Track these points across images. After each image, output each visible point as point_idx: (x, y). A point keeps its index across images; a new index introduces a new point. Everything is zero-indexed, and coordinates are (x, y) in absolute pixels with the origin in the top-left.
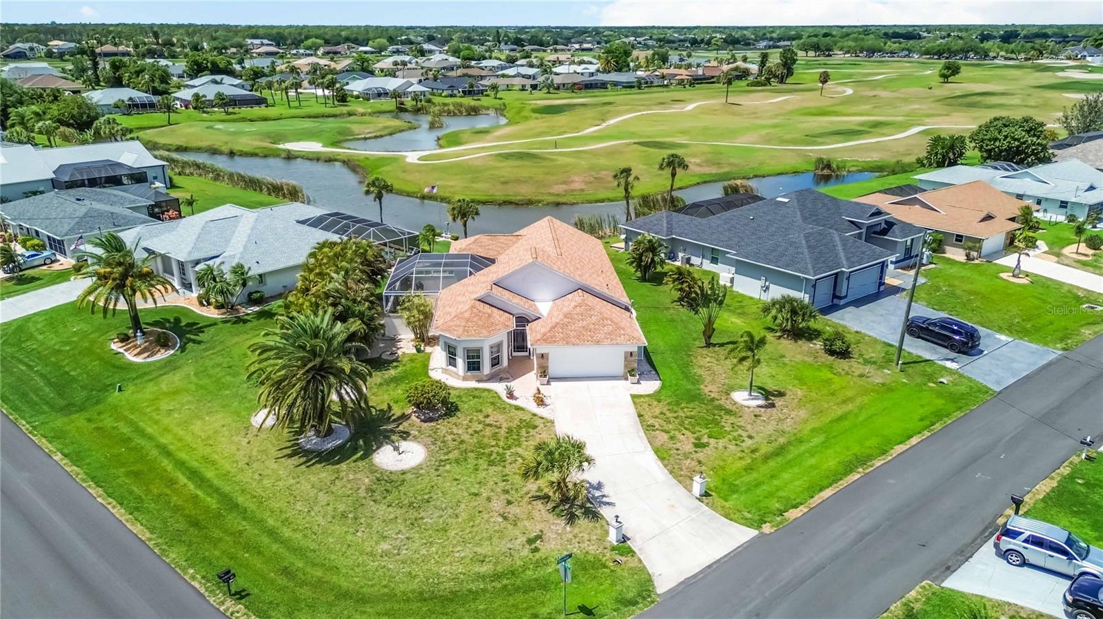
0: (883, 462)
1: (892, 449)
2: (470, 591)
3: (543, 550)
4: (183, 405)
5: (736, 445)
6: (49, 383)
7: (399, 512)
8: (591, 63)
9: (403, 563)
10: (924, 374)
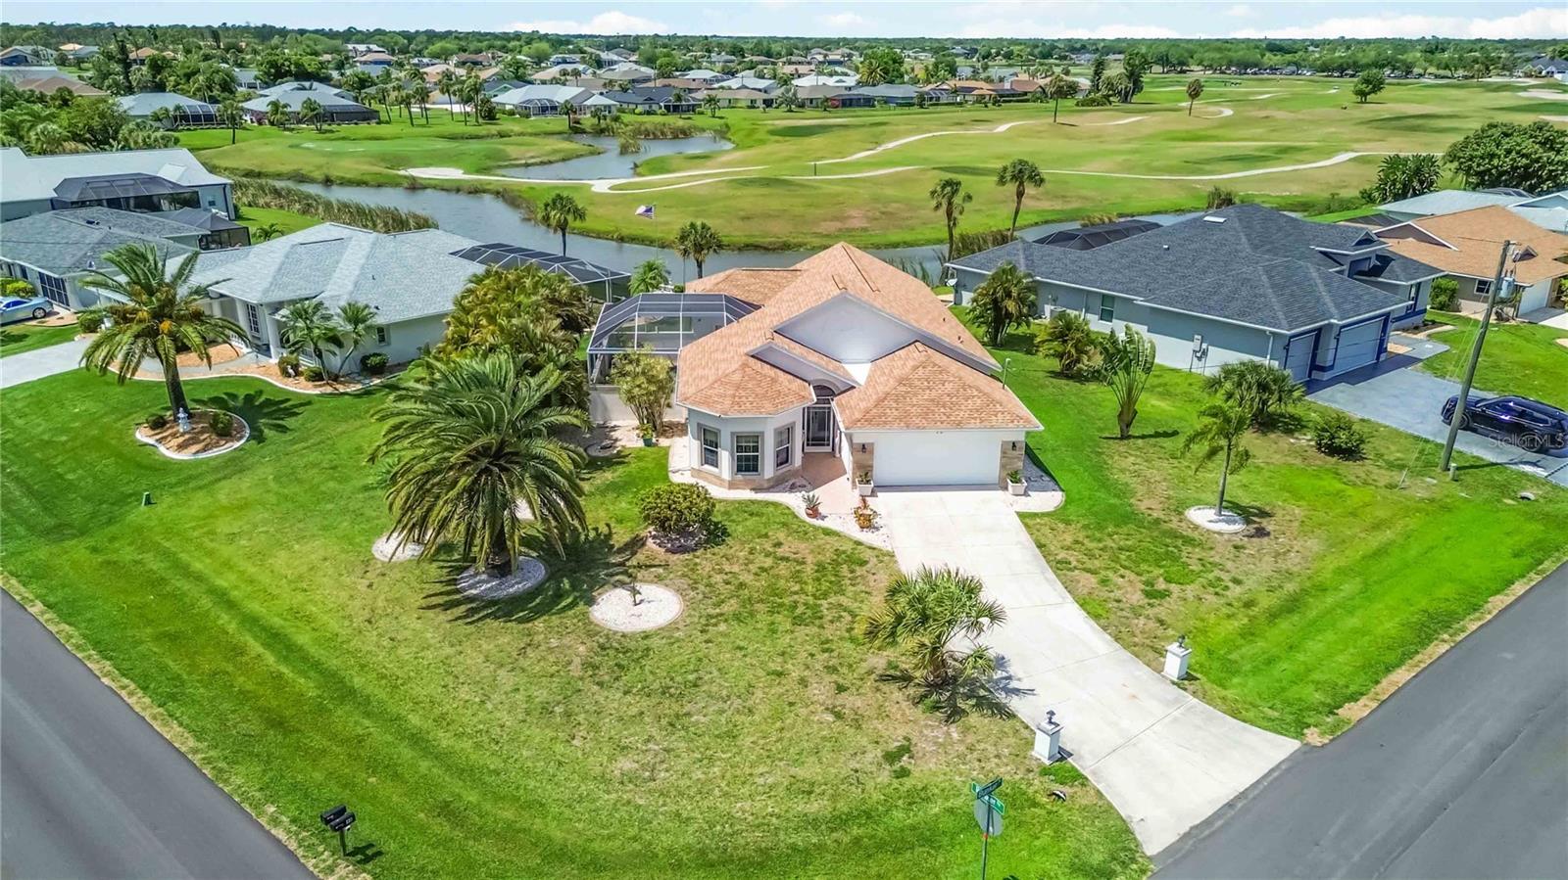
0: (1480, 623)
1: (1487, 602)
2: (794, 848)
3: (916, 772)
4: (256, 526)
5: (1217, 594)
6: (30, 492)
7: (645, 703)
8: (846, 75)
9: (662, 794)
10: (1492, 485)
